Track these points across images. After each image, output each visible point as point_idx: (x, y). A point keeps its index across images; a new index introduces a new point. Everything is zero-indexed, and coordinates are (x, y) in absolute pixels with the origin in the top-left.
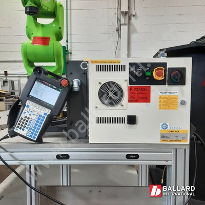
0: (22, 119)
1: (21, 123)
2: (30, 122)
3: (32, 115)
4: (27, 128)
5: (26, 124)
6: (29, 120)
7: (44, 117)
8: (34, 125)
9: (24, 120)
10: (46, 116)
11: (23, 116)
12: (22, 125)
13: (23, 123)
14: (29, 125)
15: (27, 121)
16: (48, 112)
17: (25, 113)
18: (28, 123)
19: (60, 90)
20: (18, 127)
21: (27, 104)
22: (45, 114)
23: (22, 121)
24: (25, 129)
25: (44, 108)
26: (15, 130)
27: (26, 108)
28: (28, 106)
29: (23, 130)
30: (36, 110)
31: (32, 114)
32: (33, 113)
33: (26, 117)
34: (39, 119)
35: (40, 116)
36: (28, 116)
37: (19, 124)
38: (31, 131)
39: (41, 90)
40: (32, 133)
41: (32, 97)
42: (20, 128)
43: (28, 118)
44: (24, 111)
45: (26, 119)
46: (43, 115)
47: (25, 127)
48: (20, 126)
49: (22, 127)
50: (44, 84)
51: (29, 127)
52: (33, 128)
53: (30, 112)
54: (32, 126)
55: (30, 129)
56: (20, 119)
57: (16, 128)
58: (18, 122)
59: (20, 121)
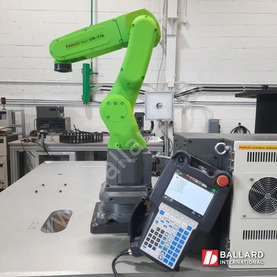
0: (152, 231)
1: (151, 239)
2: (165, 238)
3: (168, 227)
4: (160, 247)
5: (158, 240)
6: (163, 235)
7: (186, 233)
8: (171, 244)
9: (156, 233)
10: (190, 232)
11: (154, 227)
12: (153, 242)
13: (154, 238)
14: (163, 243)
15: (160, 236)
16: (194, 225)
17: (157, 222)
18: (161, 239)
19: (214, 191)
20: (146, 244)
21: (160, 209)
22: (190, 229)
24: (158, 249)
26: (141, 248)
27: (159, 215)
28: (162, 213)
29: (154, 249)
30: (174, 219)
31: (168, 225)
32: (170, 224)
33: (158, 229)
34: (179, 235)
35: (181, 230)
36: (162, 228)
37: (148, 239)
38: (167, 253)
42: (150, 246)
43: (163, 232)
44: (156, 219)
45: (159, 233)
47: (156, 244)
48: (149, 242)
49: (153, 245)
51: (163, 246)
52: (169, 248)
53: (165, 222)
54: (168, 245)
55: (165, 249)
56: (149, 232)
57: (143, 244)
58: (147, 236)
59: (150, 235)
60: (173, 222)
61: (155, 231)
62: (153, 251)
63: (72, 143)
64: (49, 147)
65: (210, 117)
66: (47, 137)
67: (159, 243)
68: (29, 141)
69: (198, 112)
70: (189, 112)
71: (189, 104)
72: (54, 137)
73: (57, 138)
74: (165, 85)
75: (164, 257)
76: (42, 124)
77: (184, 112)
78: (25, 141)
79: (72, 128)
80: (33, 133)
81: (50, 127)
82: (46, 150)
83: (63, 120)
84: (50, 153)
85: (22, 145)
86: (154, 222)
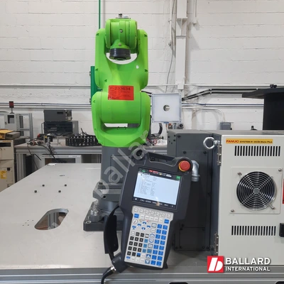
0: (132, 238)
1: (133, 246)
2: (146, 241)
3: (147, 228)
4: (144, 251)
5: (141, 245)
6: (144, 238)
7: (165, 227)
8: (154, 244)
9: (137, 239)
10: (168, 225)
11: (132, 233)
12: (135, 249)
14: (145, 246)
15: (141, 240)
16: (170, 217)
17: (134, 227)
18: (143, 243)
19: (179, 177)
20: (129, 253)
21: (134, 213)
22: (166, 221)
23: (134, 241)
24: (143, 254)
25: (162, 212)
26: (126, 260)
27: (134, 220)
28: (137, 216)
29: (139, 255)
30: (150, 218)
31: (144, 226)
32: (148, 224)
33: (138, 234)
34: (158, 231)
35: (159, 226)
36: (141, 231)
37: (130, 248)
38: (152, 254)
39: (149, 185)
40: (154, 257)
41: (139, 199)
42: (134, 254)
43: (142, 235)
44: (132, 225)
45: (139, 237)
46: (163, 224)
47: (140, 250)
48: (132, 251)
49: (137, 252)
50: (152, 174)
51: (146, 249)
52: (153, 249)
53: (142, 224)
54: (151, 246)
55: (149, 251)
56: (129, 240)
57: (126, 255)
58: (128, 245)
59: (131, 243)
60: (150, 221)
61: (135, 236)
62: (138, 258)
63: (78, 146)
64: (56, 150)
65: (221, 120)
66: (54, 140)
67: (142, 248)
68: (35, 144)
69: (209, 115)
70: (199, 115)
71: (200, 107)
72: (60, 141)
73: (63, 141)
74: (175, 87)
75: (151, 259)
76: (50, 128)
77: (194, 115)
78: (31, 144)
79: (80, 132)
80: (40, 137)
81: (58, 131)
82: (52, 154)
83: (70, 124)
84: (56, 157)
85: (28, 148)
86: (132, 228)
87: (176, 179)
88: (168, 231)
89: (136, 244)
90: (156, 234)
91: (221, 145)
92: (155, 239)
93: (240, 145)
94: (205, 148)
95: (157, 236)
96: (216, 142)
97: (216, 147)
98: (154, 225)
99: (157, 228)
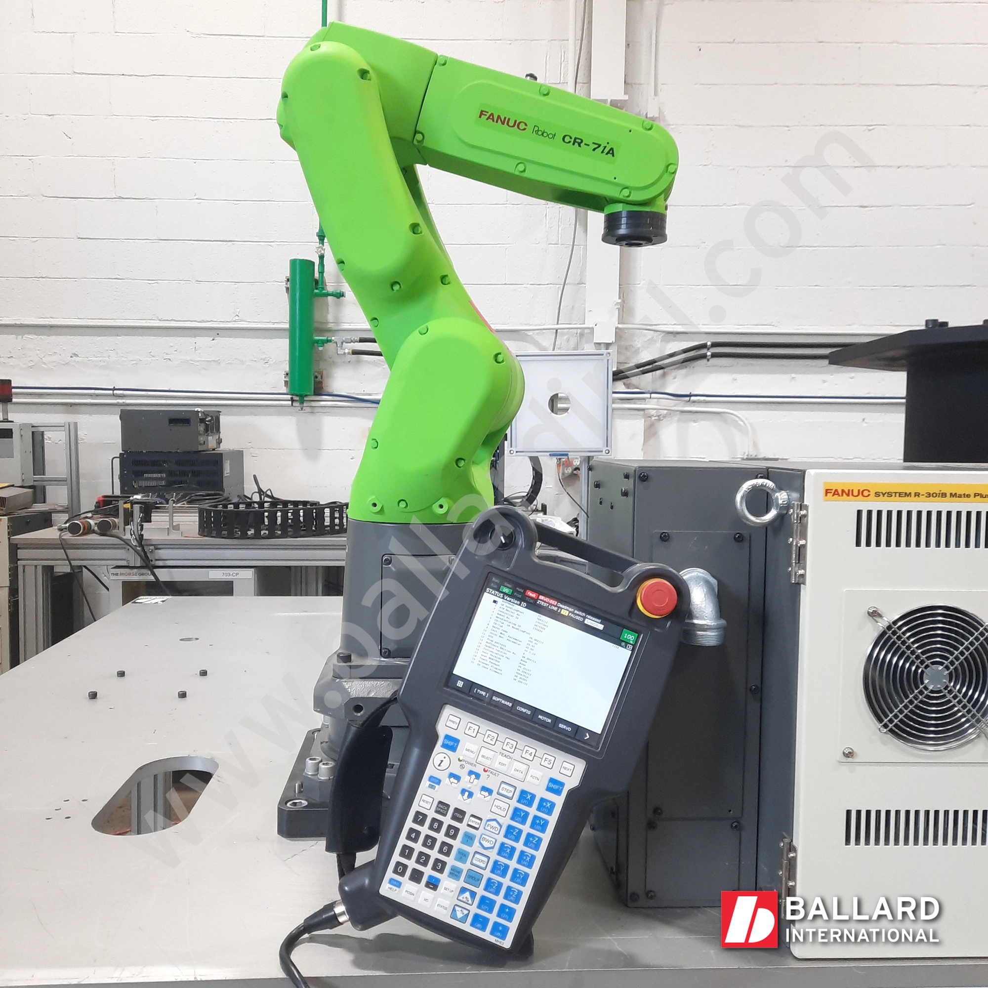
0: (420, 818)
1: (418, 847)
2: (469, 838)
3: (478, 795)
4: (455, 873)
5: (446, 849)
6: (463, 827)
7: (546, 806)
8: (494, 855)
9: (436, 825)
10: (559, 801)
11: (424, 800)
12: (423, 859)
14: (462, 856)
15: (452, 832)
16: (571, 773)
17: (435, 781)
18: (457, 844)
19: (630, 637)
20: (400, 869)
21: (442, 730)
22: (555, 786)
23: (424, 830)
24: (447, 883)
25: (542, 749)
26: (386, 890)
27: (439, 754)
28: (452, 744)
29: (433, 885)
30: (498, 762)
31: (474, 785)
32: (484, 781)
33: (442, 808)
34: (518, 815)
35: (526, 797)
36: (456, 801)
37: (407, 852)
38: (480, 891)
39: (515, 641)
40: (486, 904)
41: (471, 685)
42: (416, 876)
43: (459, 815)
44: (430, 771)
45: (447, 820)
46: (541, 792)
47: (439, 866)
48: (412, 864)
49: (428, 871)
50: (533, 606)
51: (465, 867)
52: (487, 874)
53: (465, 778)
54: (482, 862)
55: (474, 878)
56: (409, 824)
57: (390, 874)
58: (403, 841)
59: (413, 835)
60: (496, 772)
61: (431, 814)
62: (428, 893)
67: (451, 861)
75: (474, 909)
86: (425, 783)
87: (617, 641)
88: (553, 819)
89: (430, 842)
90: (506, 821)
91: (802, 507)
92: (501, 839)
93: (875, 505)
94: (739, 519)
95: (511, 832)
96: (782, 497)
97: (782, 518)
98: (507, 790)
99: (514, 803)
